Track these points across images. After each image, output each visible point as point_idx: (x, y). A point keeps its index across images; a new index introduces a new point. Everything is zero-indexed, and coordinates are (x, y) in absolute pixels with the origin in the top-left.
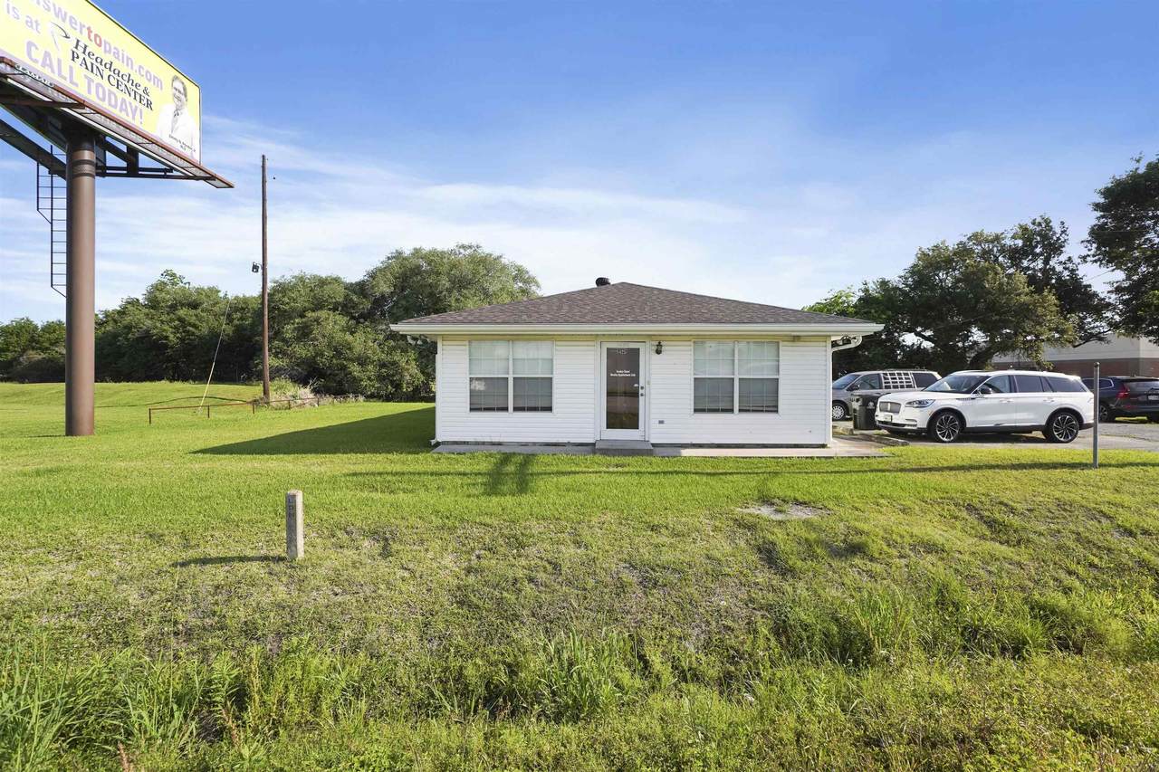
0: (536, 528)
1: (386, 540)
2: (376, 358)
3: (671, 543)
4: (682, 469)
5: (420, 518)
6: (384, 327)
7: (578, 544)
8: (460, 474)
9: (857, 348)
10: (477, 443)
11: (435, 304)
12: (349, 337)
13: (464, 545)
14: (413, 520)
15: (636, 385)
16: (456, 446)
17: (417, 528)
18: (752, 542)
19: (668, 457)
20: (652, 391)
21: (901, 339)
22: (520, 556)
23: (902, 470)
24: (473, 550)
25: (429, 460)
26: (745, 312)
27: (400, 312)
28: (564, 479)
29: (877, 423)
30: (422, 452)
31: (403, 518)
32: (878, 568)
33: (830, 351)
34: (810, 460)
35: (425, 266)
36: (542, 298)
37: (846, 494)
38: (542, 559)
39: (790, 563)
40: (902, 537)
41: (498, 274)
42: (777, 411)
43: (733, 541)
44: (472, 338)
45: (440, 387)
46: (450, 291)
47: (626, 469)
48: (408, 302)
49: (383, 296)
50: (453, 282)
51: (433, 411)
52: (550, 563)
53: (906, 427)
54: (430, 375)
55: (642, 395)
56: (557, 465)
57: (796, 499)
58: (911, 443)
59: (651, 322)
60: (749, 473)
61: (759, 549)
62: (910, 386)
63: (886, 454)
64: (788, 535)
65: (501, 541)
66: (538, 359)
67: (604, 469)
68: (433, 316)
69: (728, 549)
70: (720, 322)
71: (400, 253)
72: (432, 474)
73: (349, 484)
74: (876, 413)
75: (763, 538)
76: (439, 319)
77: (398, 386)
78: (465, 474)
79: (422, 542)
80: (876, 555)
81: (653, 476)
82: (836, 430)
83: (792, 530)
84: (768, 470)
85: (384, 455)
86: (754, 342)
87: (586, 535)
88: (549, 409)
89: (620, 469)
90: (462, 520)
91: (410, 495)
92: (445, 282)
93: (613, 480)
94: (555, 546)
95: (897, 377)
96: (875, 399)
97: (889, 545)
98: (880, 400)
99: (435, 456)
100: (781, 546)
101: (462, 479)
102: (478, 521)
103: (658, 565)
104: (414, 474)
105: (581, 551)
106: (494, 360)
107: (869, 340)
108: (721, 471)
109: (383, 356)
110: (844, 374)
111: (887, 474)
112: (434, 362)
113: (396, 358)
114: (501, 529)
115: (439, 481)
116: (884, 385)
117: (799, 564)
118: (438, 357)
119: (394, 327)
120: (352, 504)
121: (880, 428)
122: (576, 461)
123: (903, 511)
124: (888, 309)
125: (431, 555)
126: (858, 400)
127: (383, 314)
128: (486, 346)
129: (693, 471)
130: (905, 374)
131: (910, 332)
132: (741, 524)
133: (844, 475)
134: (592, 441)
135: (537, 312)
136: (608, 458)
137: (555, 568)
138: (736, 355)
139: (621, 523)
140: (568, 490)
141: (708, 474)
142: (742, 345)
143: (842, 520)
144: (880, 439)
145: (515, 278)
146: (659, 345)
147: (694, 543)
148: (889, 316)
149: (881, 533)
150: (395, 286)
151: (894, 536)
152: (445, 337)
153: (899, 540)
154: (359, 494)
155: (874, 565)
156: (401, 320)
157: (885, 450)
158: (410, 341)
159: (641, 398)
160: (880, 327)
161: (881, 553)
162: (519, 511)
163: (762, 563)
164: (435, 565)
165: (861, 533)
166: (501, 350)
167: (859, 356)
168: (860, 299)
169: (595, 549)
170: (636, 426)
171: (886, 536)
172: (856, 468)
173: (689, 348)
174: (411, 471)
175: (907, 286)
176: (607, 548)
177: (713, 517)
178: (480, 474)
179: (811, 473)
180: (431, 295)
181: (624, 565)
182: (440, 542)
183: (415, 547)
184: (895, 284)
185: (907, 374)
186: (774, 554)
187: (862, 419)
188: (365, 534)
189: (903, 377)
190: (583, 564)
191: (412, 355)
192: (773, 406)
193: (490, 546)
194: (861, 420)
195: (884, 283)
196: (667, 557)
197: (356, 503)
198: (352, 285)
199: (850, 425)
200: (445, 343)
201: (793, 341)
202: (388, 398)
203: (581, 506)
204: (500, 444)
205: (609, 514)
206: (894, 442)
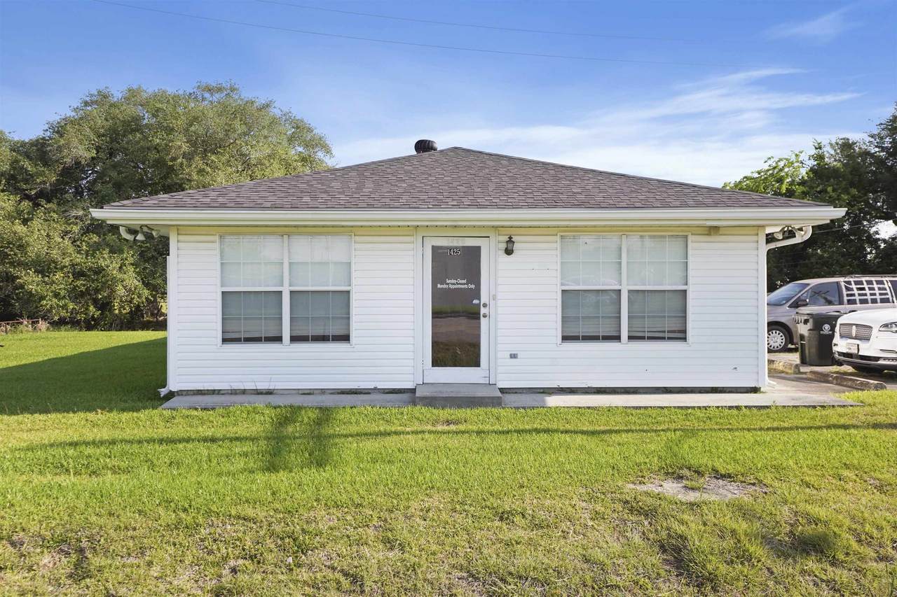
0: (325, 520)
1: (81, 551)
2: (67, 261)
3: (530, 539)
4: (545, 425)
5: (140, 512)
6: (81, 213)
7: (389, 543)
8: (205, 440)
9: (807, 244)
10: (234, 392)
11: (165, 177)
12: (20, 228)
13: (210, 552)
14: (128, 517)
15: (475, 302)
16: (199, 398)
17: (135, 529)
18: (651, 536)
19: (524, 408)
20: (500, 310)
21: (873, 230)
22: (299, 566)
23: (876, 426)
24: (225, 559)
25: (157, 419)
26: (636, 191)
27: (108, 189)
28: (370, 445)
29: (836, 356)
30: (145, 408)
31: (111, 514)
32: (842, 575)
33: (764, 248)
34: (735, 412)
35: (147, 119)
36: (334, 171)
37: (791, 462)
38: (334, 569)
39: (710, 567)
40: (880, 528)
41: (265, 132)
42: (684, 339)
43: (622, 534)
44: (225, 231)
45: (172, 306)
46: (189, 157)
47: (462, 427)
48: (120, 173)
49: (78, 163)
50: (193, 144)
51: (163, 344)
52: (346, 574)
53: (881, 362)
54: (157, 288)
55: (485, 316)
56: (357, 423)
57: (715, 471)
58: (888, 386)
59: (497, 206)
60: (644, 431)
61: (662, 546)
62: (887, 301)
63: (850, 402)
64: (705, 524)
65: (270, 543)
66: (327, 263)
67: (429, 427)
68: (162, 196)
69: (616, 547)
70: (599, 206)
71: (105, 97)
72: (161, 441)
73: (19, 464)
74: (834, 341)
75: (668, 529)
76: (172, 201)
77: (105, 306)
78: (213, 440)
79: (142, 551)
80: (841, 557)
81: (503, 437)
82: (774, 366)
83: (711, 517)
84: (673, 426)
85: (82, 415)
86: (651, 237)
87: (402, 530)
88: (345, 338)
89: (453, 427)
90: (209, 513)
91: (124, 477)
92: (180, 144)
93: (441, 443)
94: (355, 548)
95: (865, 286)
96: (832, 320)
97: (860, 541)
98: (840, 321)
99: (167, 413)
100: (695, 542)
101: (208, 448)
102: (233, 513)
103: (511, 574)
104: (131, 442)
105: (394, 555)
106: (260, 263)
107: (823, 233)
108: (602, 428)
109: (79, 259)
110: (785, 283)
111: (853, 431)
112: (164, 267)
113: (102, 263)
114: (270, 525)
115: (171, 452)
116: (846, 298)
117: (723, 568)
118: (172, 260)
119: (97, 213)
120: (25, 497)
121: (840, 364)
122: (387, 417)
123: (880, 488)
124: (852, 185)
125: (155, 571)
126: (806, 322)
127: (79, 192)
128: (246, 243)
129: (562, 428)
130: (878, 282)
131: (887, 219)
132: (634, 508)
133: (786, 433)
134: (410, 385)
135: (326, 192)
136: (435, 411)
137: (354, 582)
138: (624, 255)
139: (454, 510)
140: (374, 461)
141: (583, 432)
142: (633, 241)
143: (785, 502)
144: (841, 379)
145: (291, 140)
146: (510, 241)
147: (565, 538)
148: (853, 196)
149: (847, 522)
150: (98, 149)
151: (867, 528)
152: (179, 229)
153: (875, 533)
154: (37, 479)
155: (838, 571)
156: (108, 202)
157: (850, 397)
158: (125, 235)
159: (483, 321)
160: (840, 212)
161: (847, 554)
162: (298, 495)
163: (668, 568)
164: (162, 587)
165: (816, 521)
166: (271, 249)
167: (808, 257)
168: (812, 170)
169: (415, 550)
170: (477, 364)
171: (854, 526)
172: (806, 422)
173: (554, 245)
174: (127, 438)
175: (883, 149)
176: (434, 547)
177: (592, 498)
178: (237, 439)
179: (737, 429)
180: (159, 163)
181: (460, 574)
182: (171, 550)
183: (131, 560)
184: (864, 147)
185: (882, 282)
186: (684, 552)
187: (813, 350)
188: (43, 544)
189: (875, 286)
190: (396, 574)
191: (130, 256)
192: (680, 332)
193: (253, 552)
194: (811, 351)
195: (846, 146)
196: (525, 560)
197: (30, 494)
198: (23, 144)
199: (795, 358)
200: (181, 238)
201: (709, 235)
202: (90, 325)
203: (395, 484)
204: (269, 392)
205: (436, 496)
206: (862, 383)
